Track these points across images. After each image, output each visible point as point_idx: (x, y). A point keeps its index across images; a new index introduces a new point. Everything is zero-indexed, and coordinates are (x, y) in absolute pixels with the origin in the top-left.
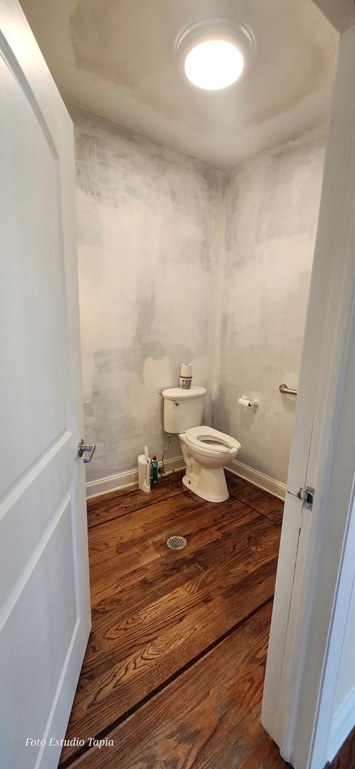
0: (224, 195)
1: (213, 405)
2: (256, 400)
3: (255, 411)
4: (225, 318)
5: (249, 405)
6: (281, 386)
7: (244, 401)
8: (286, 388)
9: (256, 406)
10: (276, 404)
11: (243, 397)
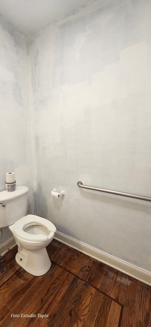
0: (28, 53)
1: (35, 195)
2: (63, 192)
3: (63, 199)
4: (37, 138)
5: (59, 196)
6: (78, 184)
7: (55, 194)
8: (82, 184)
9: (63, 195)
10: (76, 193)
11: (54, 190)
